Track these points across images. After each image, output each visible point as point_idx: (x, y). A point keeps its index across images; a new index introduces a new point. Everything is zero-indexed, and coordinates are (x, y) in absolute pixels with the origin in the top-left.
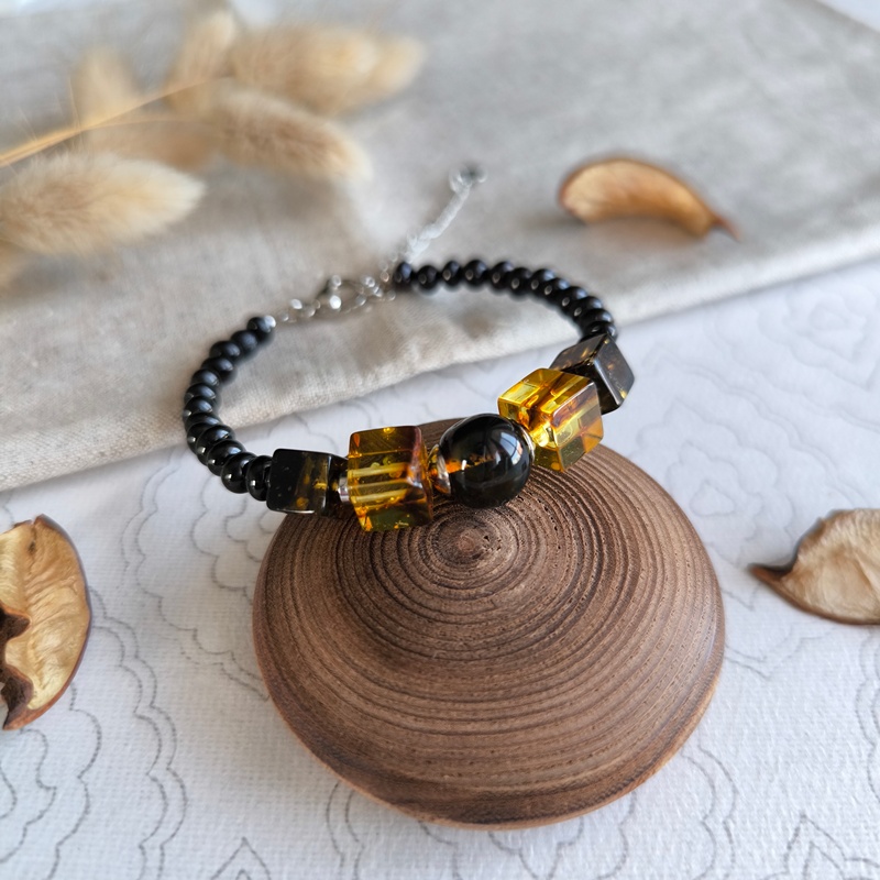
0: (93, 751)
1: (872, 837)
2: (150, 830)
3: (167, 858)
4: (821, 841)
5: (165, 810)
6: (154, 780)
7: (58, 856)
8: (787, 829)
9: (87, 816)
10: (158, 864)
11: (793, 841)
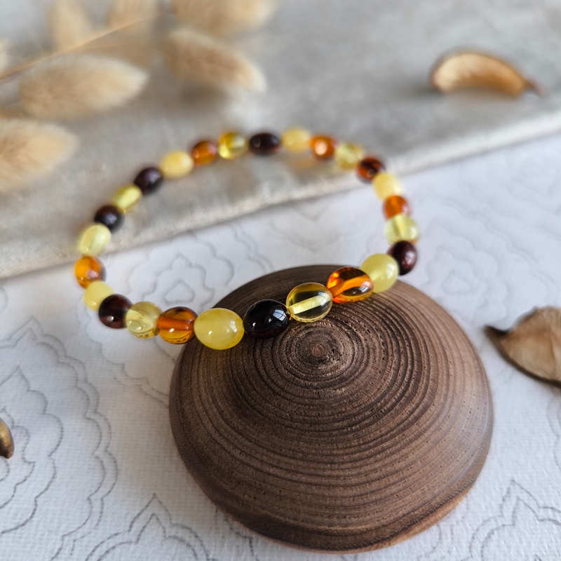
0: (58, 440)
1: (557, 494)
2: (94, 489)
3: (106, 506)
4: (524, 496)
5: (104, 476)
6: (97, 457)
7: (36, 505)
8: (502, 489)
9: (55, 480)
10: (100, 510)
11: (506, 497)
